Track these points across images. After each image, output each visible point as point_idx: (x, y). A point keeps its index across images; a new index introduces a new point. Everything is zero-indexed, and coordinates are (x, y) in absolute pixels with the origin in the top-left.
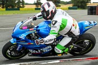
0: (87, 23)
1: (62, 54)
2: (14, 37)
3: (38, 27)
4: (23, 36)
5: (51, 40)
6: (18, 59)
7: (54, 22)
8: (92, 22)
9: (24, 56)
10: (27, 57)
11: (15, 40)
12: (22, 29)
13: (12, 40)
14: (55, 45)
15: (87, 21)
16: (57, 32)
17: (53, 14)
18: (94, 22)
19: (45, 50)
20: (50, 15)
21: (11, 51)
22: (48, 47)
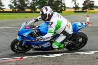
0: (79, 24)
1: (58, 49)
2: (19, 35)
3: (39, 27)
4: (26, 34)
5: (48, 38)
6: (24, 52)
7: (50, 23)
8: (84, 23)
10: (31, 51)
11: (20, 37)
12: (25, 28)
13: (18, 38)
14: (53, 42)
15: (79, 23)
16: (53, 31)
17: (50, 16)
18: (85, 23)
19: (45, 45)
20: (47, 18)
21: (18, 46)
22: (47, 43)
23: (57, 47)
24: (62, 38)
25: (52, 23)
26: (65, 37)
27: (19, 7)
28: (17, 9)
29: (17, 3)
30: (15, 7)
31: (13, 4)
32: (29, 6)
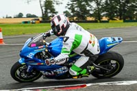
2: (22, 56)
4: (31, 55)
5: (62, 60)
7: (65, 39)
8: (116, 39)
9: (38, 78)
18: (119, 39)
20: (61, 31)
23: (76, 73)
24: (83, 60)
25: (68, 38)
26: (88, 58)
27: (77, 14)
28: (75, 18)
29: (76, 9)
30: (72, 14)
31: (70, 11)
32: (91, 12)
